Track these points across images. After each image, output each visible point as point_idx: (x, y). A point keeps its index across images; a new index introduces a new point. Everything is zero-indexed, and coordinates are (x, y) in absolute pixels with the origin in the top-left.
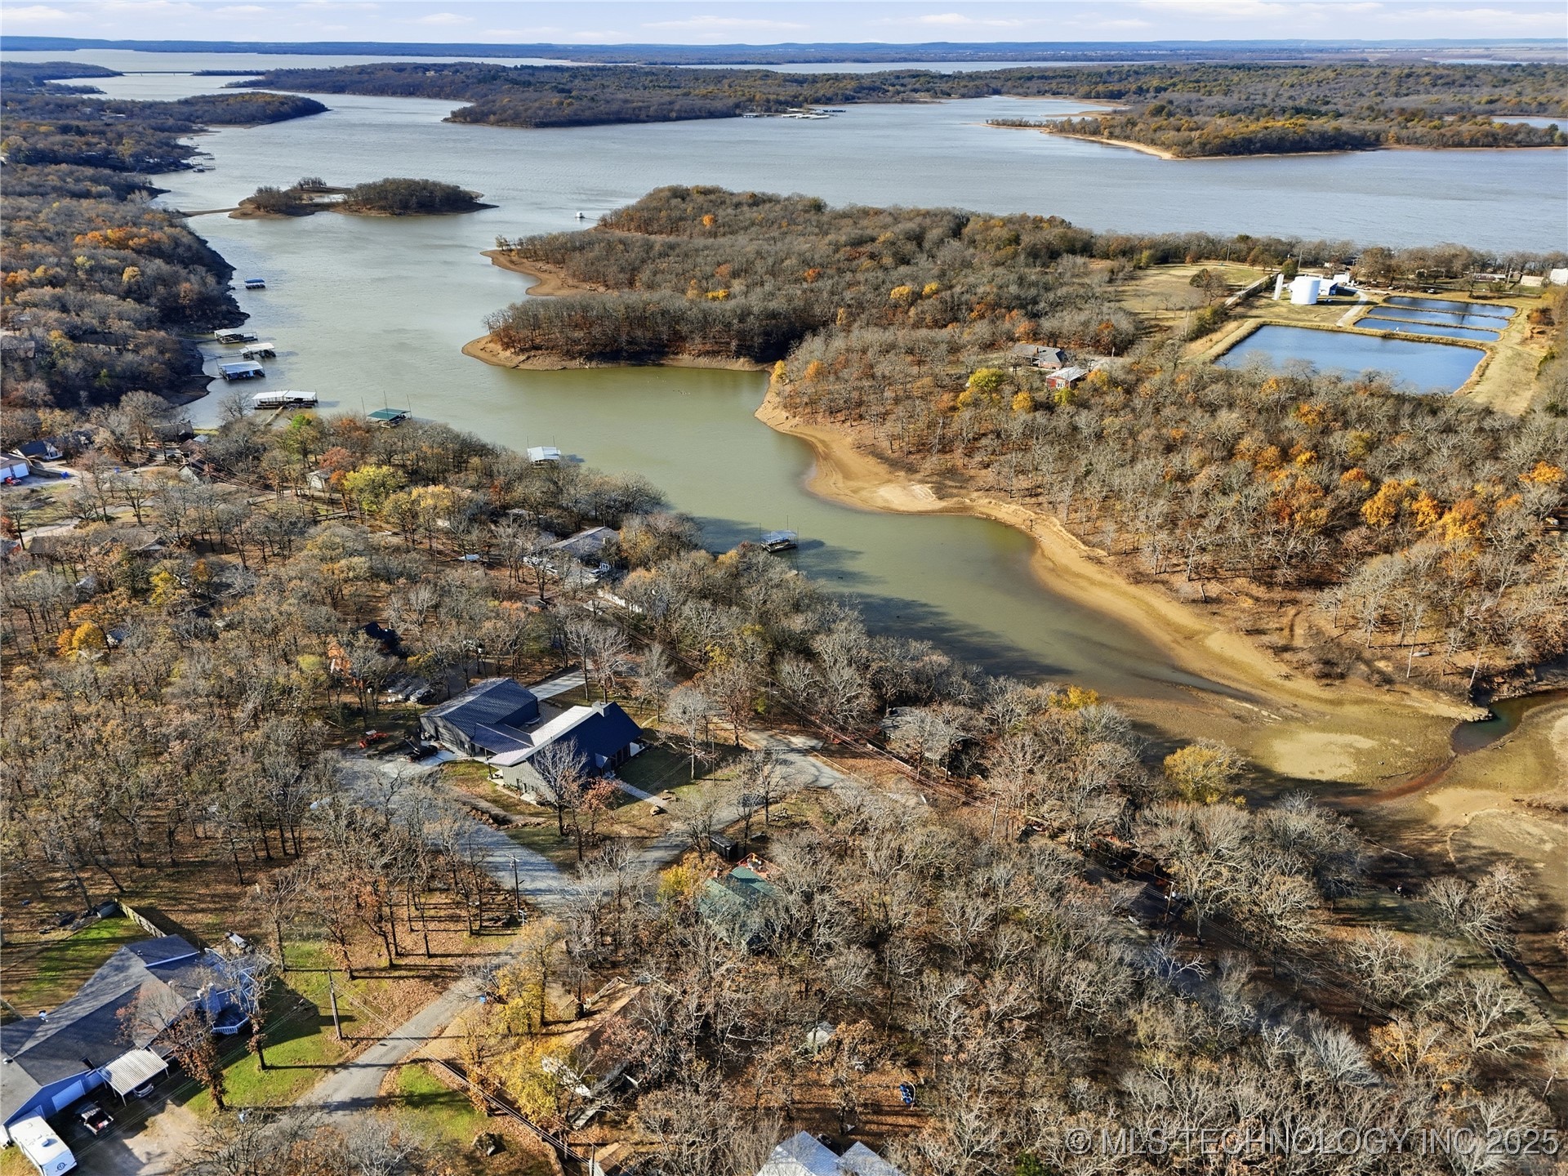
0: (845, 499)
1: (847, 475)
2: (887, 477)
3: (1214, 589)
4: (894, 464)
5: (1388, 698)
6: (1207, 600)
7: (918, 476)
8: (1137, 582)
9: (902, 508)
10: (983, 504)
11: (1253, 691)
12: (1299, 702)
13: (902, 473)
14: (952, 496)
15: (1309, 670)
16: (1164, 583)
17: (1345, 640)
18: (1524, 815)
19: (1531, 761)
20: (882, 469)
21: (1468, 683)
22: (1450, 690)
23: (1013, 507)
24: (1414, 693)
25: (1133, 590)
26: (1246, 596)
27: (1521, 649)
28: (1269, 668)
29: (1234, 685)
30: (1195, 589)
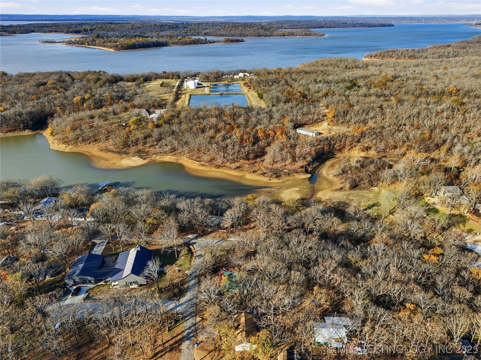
0: (113, 167)
1: (107, 160)
2: (120, 157)
3: (238, 164)
4: (119, 153)
5: (292, 178)
6: (238, 168)
7: (131, 154)
8: (218, 168)
9: (135, 165)
10: (159, 158)
11: (266, 185)
12: (277, 184)
13: (124, 155)
14: (147, 158)
15: (273, 176)
16: (225, 166)
17: (274, 167)
18: (336, 193)
19: (326, 182)
20: (116, 155)
21: (304, 169)
22: (301, 172)
23: (168, 157)
24: (296, 175)
25: (218, 170)
26: (246, 164)
27: (309, 159)
28: (265, 179)
29: (261, 185)
30: (234, 166)
